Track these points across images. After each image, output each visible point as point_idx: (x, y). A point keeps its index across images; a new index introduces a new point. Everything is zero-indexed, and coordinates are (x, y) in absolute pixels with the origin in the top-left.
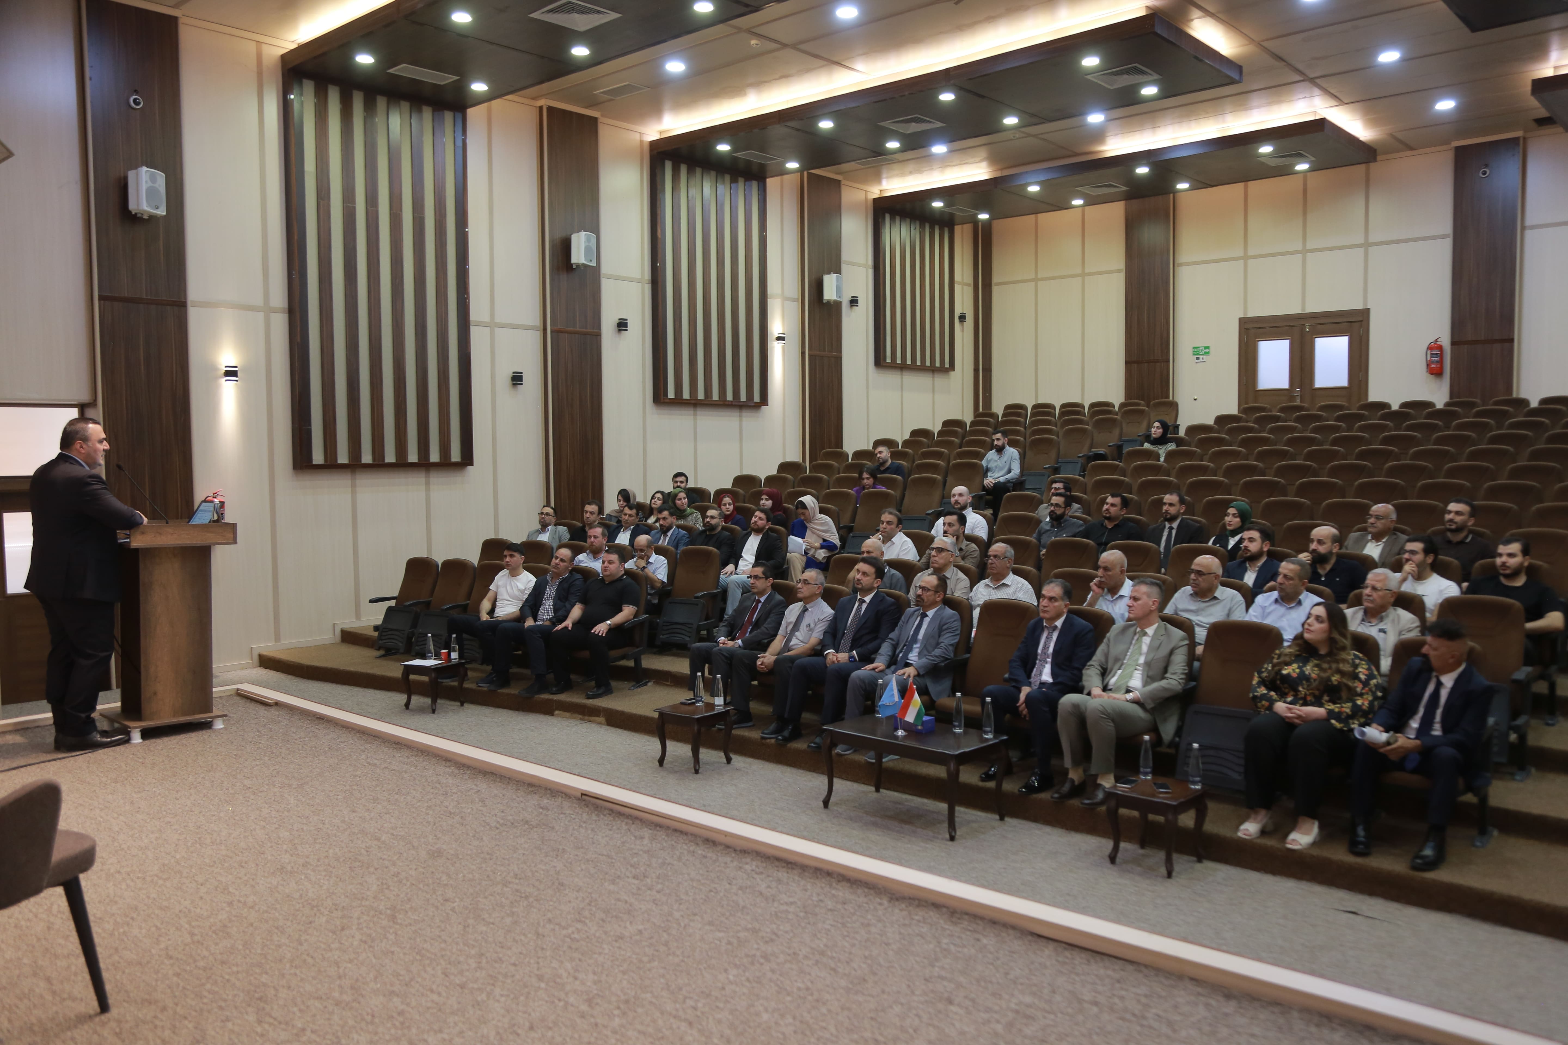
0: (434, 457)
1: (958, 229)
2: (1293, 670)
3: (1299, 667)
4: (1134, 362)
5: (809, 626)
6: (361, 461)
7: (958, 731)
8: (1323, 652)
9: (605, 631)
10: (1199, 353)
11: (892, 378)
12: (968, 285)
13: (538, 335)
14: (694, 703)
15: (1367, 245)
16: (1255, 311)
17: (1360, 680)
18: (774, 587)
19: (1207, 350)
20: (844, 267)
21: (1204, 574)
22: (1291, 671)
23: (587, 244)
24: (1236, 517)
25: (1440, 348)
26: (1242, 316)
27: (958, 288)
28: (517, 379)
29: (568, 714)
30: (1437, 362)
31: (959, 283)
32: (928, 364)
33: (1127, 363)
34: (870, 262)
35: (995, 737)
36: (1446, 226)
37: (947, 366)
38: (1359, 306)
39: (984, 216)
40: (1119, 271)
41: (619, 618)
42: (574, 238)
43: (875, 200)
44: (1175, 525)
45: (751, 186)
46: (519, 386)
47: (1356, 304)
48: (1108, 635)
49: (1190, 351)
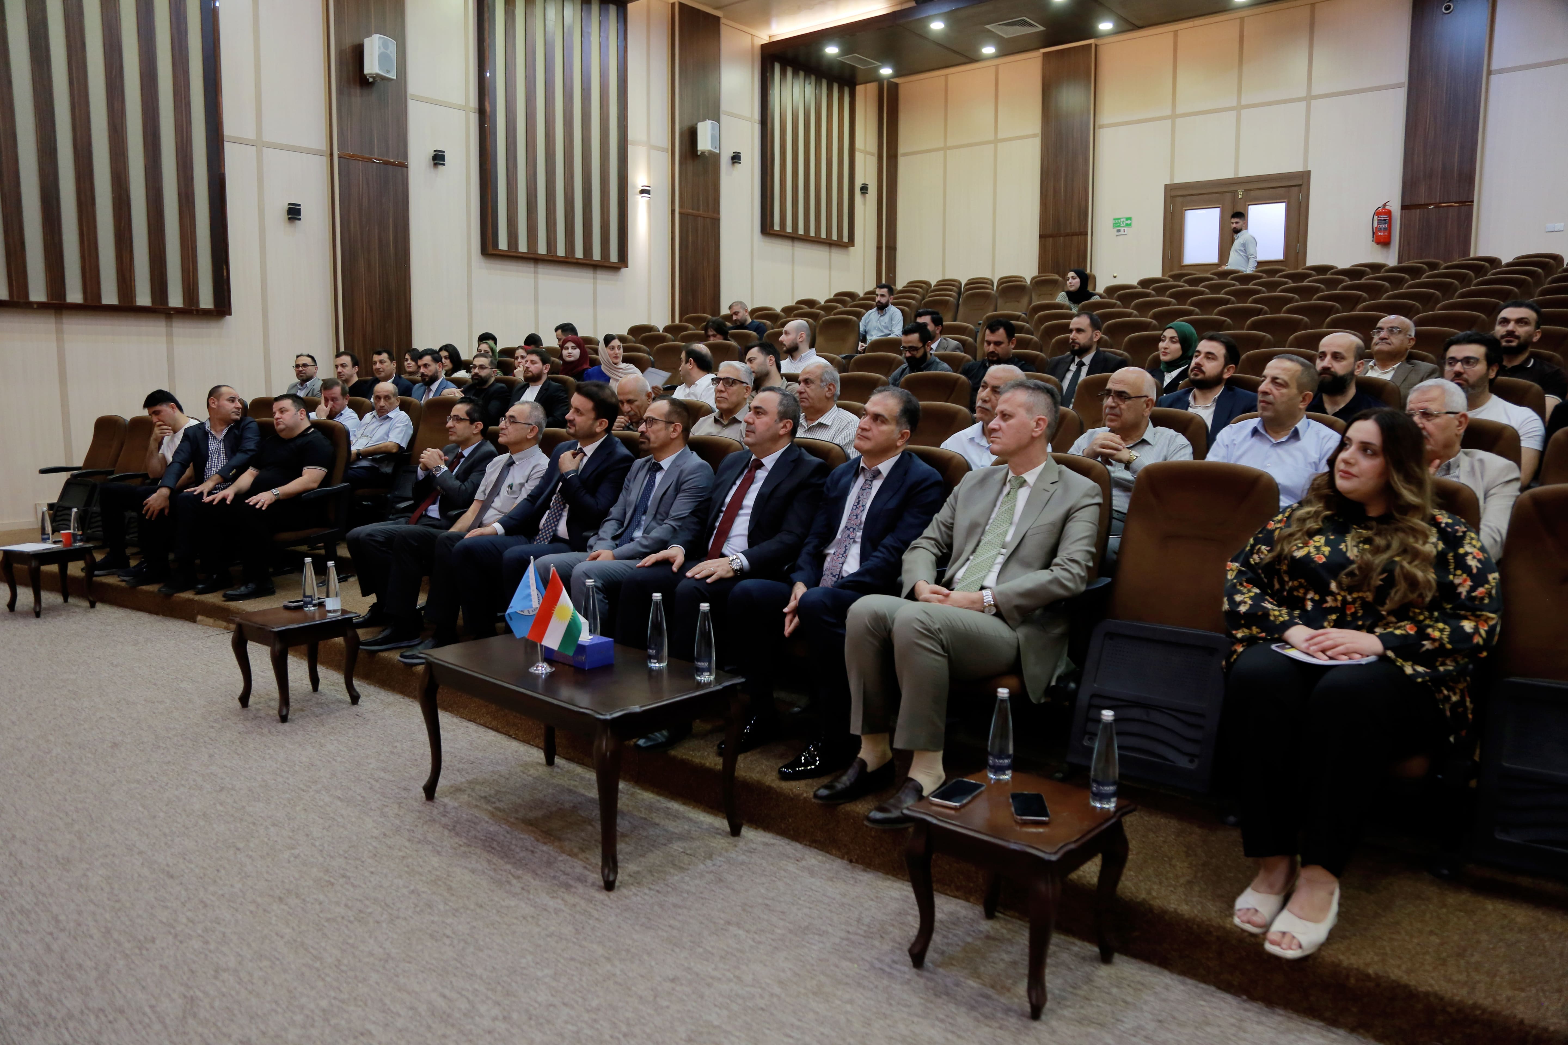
0: (175, 300)
1: (860, 89)
2: (1318, 548)
3: (1327, 543)
4: (1051, 236)
5: (511, 486)
6: (65, 299)
7: (655, 665)
8: (1374, 511)
9: (267, 503)
10: (1121, 225)
11: (782, 248)
12: (873, 155)
13: (325, 160)
14: (300, 608)
15: (1309, 98)
16: (1181, 178)
17: (1467, 569)
18: (484, 432)
19: (1129, 222)
20: (723, 118)
21: (1130, 398)
22: (1312, 550)
23: (382, 50)
24: (1174, 342)
25: (1389, 213)
26: (1168, 182)
27: (859, 157)
28: (294, 213)
29: (211, 621)
30: (1385, 229)
31: (861, 151)
32: (823, 235)
33: (1041, 237)
34: (757, 116)
35: (718, 680)
36: (1401, 74)
37: (846, 239)
38: (1298, 168)
39: (886, 71)
40: (1034, 136)
41: (294, 486)
42: (367, 42)
43: (763, 47)
44: (1087, 359)
45: (608, 10)
46: (297, 222)
47: (1295, 167)
48: (956, 488)
49: (1110, 223)
